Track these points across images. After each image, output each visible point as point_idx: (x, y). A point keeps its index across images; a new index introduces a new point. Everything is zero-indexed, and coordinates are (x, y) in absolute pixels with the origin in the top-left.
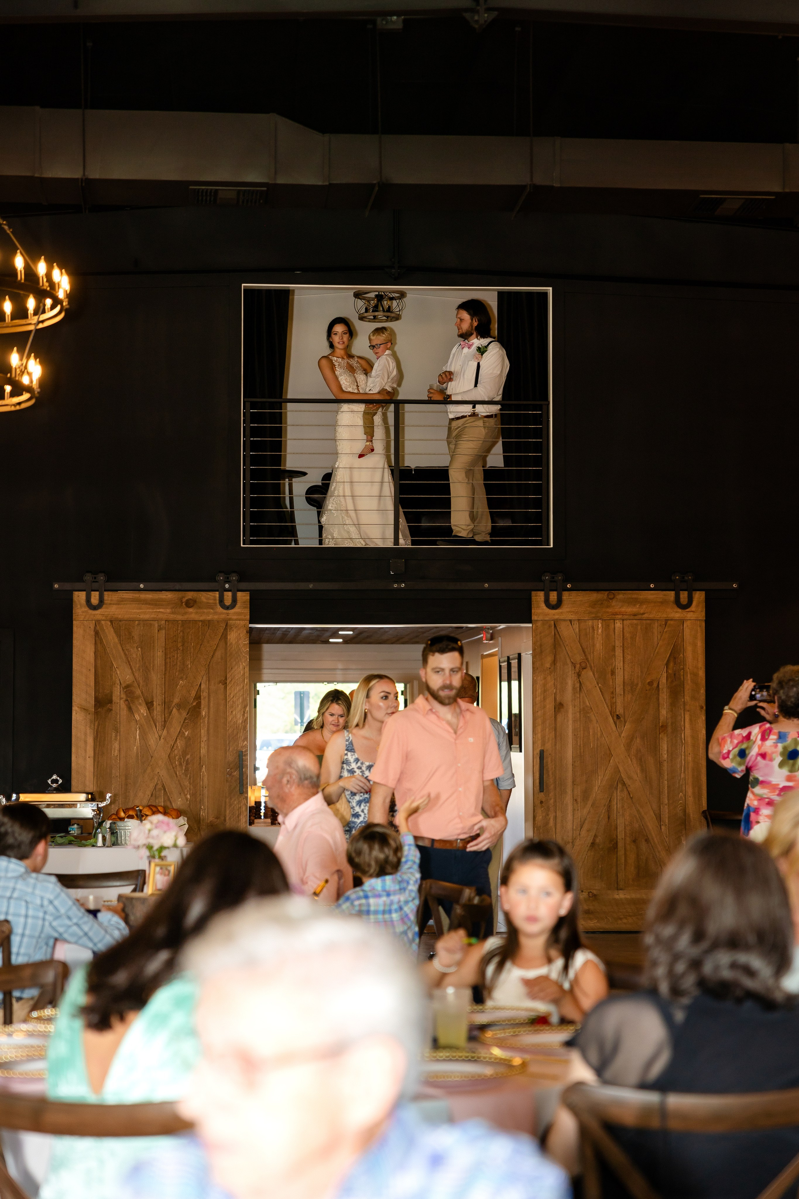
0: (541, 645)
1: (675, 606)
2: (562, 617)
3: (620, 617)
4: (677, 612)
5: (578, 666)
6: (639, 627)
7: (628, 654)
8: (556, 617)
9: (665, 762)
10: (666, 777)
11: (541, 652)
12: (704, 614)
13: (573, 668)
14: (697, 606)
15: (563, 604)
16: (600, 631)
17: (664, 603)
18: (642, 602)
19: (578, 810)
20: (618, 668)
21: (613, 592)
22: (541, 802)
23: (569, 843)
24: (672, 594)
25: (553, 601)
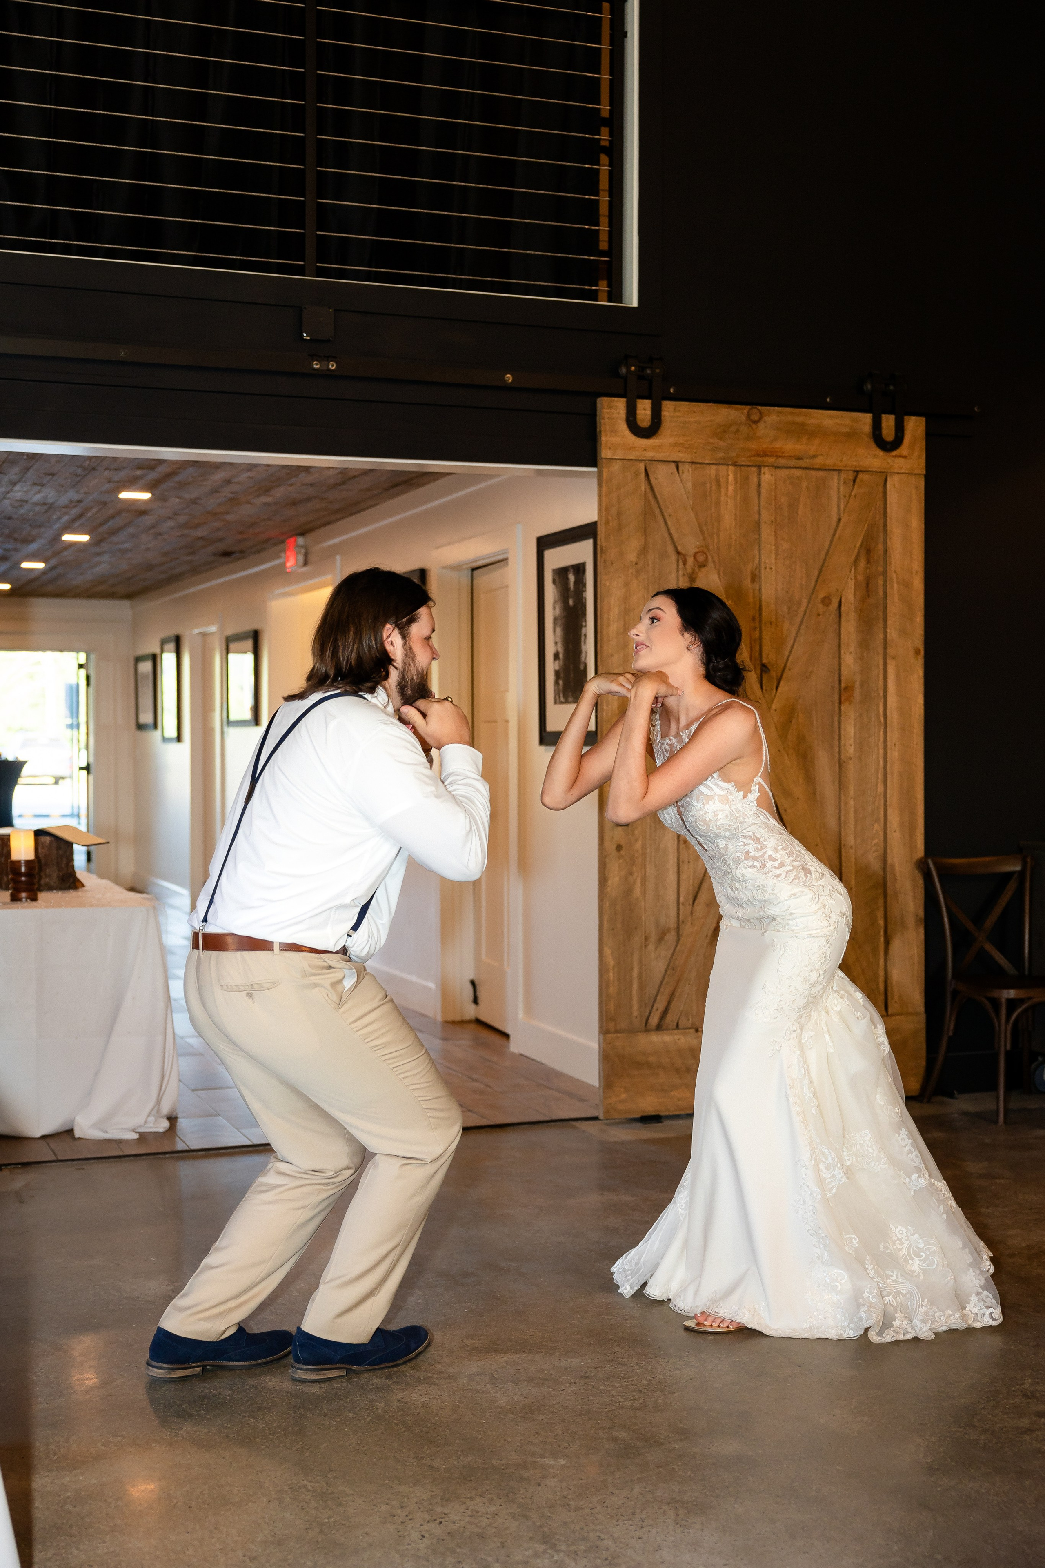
0: (619, 514)
1: (873, 445)
2: (660, 456)
3: (771, 460)
4: (875, 456)
5: (690, 561)
6: (804, 485)
7: (783, 539)
8: (649, 455)
9: (850, 761)
10: (852, 793)
11: (620, 528)
12: (923, 462)
13: (681, 564)
14: (912, 447)
15: (662, 429)
16: (731, 488)
17: (852, 435)
18: (812, 433)
19: (689, 862)
20: (765, 568)
21: (759, 407)
22: (619, 848)
23: (668, 930)
24: (866, 418)
25: (643, 420)
